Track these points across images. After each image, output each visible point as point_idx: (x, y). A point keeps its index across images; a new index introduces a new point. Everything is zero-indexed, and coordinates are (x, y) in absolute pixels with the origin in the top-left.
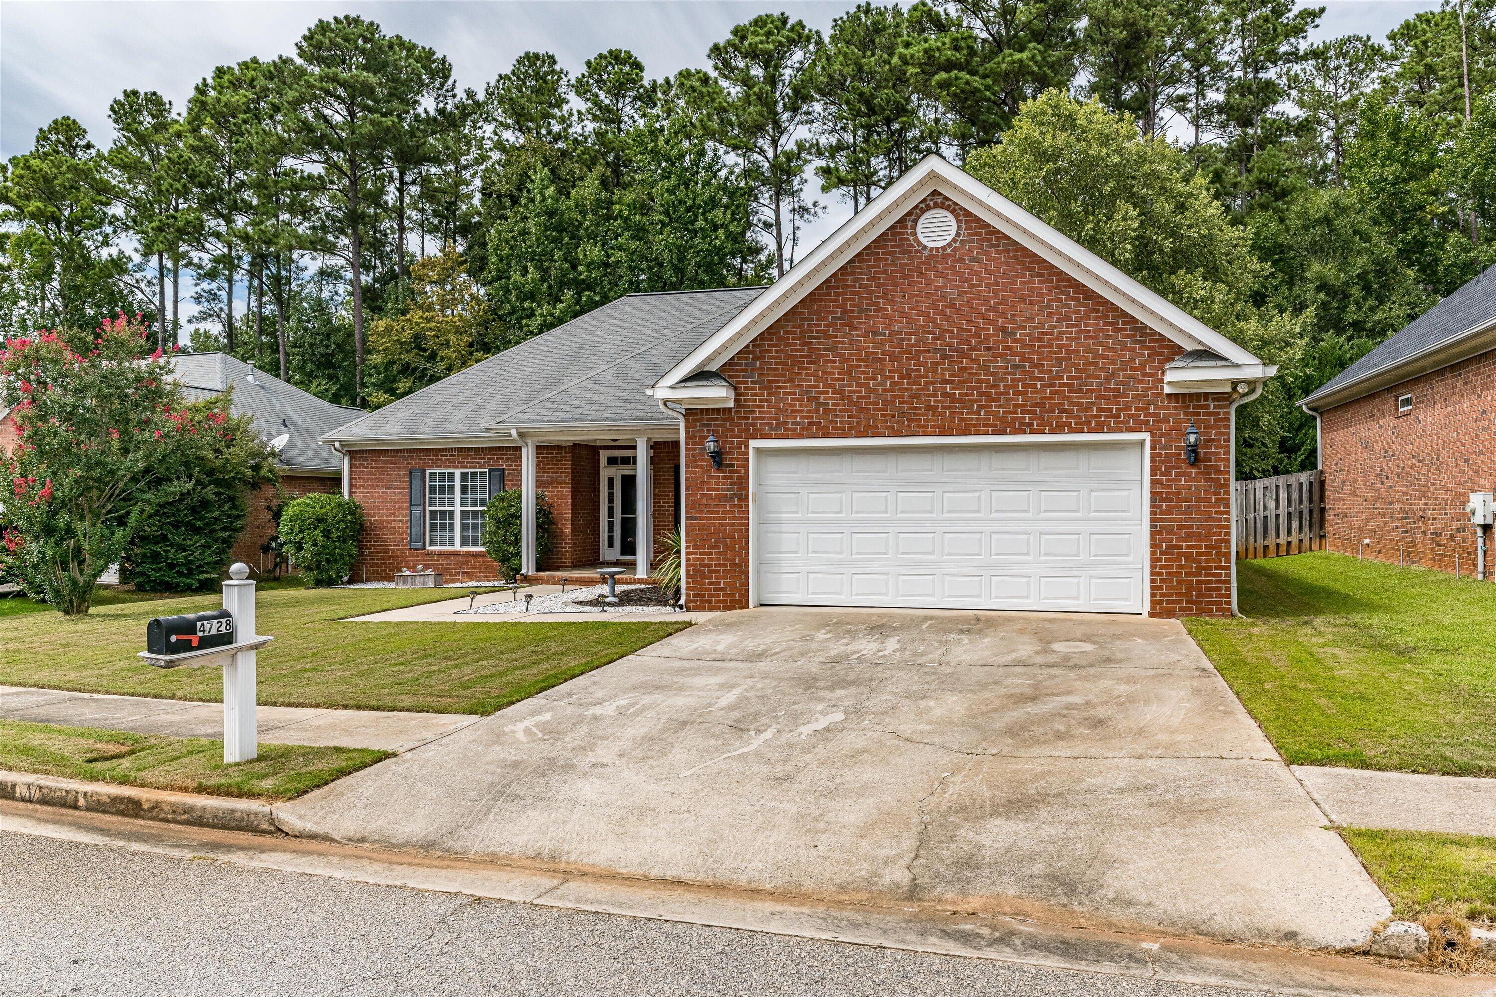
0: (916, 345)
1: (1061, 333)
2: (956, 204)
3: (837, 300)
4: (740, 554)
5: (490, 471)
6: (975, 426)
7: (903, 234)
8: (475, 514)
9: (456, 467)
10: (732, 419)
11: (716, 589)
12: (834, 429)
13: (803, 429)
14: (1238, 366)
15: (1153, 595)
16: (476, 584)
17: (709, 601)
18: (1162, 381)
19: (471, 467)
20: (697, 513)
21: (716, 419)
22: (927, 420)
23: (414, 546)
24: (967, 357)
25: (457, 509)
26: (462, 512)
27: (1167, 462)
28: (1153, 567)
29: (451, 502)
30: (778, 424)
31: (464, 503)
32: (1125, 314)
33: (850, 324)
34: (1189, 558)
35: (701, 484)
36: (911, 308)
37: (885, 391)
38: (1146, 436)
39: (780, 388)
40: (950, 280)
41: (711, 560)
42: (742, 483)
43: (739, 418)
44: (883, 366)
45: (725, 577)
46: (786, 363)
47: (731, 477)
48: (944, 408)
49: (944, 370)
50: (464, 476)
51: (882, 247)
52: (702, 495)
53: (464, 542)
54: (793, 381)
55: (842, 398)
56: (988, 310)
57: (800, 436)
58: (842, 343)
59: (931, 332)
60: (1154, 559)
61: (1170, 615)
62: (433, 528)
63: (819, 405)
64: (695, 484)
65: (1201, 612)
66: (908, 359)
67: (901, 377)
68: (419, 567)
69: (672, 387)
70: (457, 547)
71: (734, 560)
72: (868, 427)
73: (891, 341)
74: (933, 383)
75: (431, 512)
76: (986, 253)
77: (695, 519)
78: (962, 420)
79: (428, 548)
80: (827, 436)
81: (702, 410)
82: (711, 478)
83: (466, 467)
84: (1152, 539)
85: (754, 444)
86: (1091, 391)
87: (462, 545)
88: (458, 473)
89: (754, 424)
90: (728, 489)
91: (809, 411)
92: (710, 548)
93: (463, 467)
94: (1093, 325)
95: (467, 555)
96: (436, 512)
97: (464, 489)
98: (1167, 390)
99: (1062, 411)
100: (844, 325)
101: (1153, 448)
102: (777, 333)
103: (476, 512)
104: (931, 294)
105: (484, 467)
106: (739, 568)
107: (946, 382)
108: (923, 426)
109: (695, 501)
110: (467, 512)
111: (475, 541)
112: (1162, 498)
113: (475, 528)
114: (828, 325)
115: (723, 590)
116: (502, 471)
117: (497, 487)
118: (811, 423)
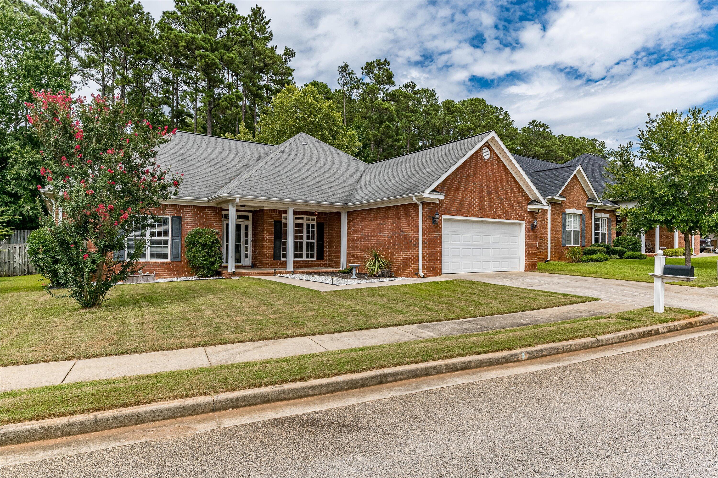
0: (482, 189)
1: (510, 191)
2: (491, 147)
3: (465, 170)
4: (439, 256)
5: (173, 218)
6: (494, 216)
7: (480, 153)
8: (159, 241)
10: (437, 207)
11: (433, 269)
12: (464, 213)
13: (456, 213)
14: (545, 205)
15: (525, 265)
16: (164, 280)
17: (431, 273)
18: (527, 207)
19: (159, 215)
20: (427, 241)
21: (433, 207)
22: (485, 213)
23: (117, 259)
24: (493, 195)
25: (148, 238)
26: (151, 240)
27: (528, 229)
28: (525, 258)
29: (144, 234)
30: (450, 210)
31: (152, 234)
32: (521, 188)
33: (468, 179)
34: (531, 256)
35: (429, 230)
36: (482, 177)
37: (476, 202)
38: (524, 222)
39: (450, 198)
40: (490, 170)
41: (431, 258)
42: (440, 230)
43: (440, 207)
44: (475, 194)
45: (435, 265)
46: (452, 189)
47: (437, 228)
48: (488, 210)
49: (488, 198)
51: (475, 156)
52: (429, 234)
53: (152, 256)
54: (454, 196)
55: (466, 203)
56: (498, 181)
57: (455, 215)
58: (466, 185)
59: (486, 185)
60: (526, 256)
61: (528, 271)
63: (460, 205)
64: (427, 230)
65: (533, 269)
66: (481, 193)
67: (479, 199)
68: (140, 271)
69: (429, 194)
70: (148, 259)
71: (438, 258)
72: (472, 214)
73: (477, 187)
74: (486, 202)
76: (497, 164)
77: (426, 243)
78: (492, 214)
80: (462, 216)
81: (429, 203)
82: (431, 228)
83: (156, 214)
84: (525, 250)
85: (444, 217)
86: (515, 208)
87: (151, 258)
89: (444, 210)
90: (437, 232)
91: (458, 207)
92: (431, 254)
94: (516, 190)
95: (156, 264)
97: (152, 227)
98: (528, 210)
99: (511, 213)
100: (467, 179)
101: (526, 225)
102: (450, 178)
103: (161, 240)
104: (486, 174)
105: (168, 215)
106: (439, 261)
107: (489, 202)
108: (484, 215)
109: (427, 237)
110: (154, 240)
111: (159, 257)
112: (526, 239)
113: (159, 249)
114: (463, 178)
115: (435, 269)
116: (180, 218)
117: (177, 226)
118: (458, 211)
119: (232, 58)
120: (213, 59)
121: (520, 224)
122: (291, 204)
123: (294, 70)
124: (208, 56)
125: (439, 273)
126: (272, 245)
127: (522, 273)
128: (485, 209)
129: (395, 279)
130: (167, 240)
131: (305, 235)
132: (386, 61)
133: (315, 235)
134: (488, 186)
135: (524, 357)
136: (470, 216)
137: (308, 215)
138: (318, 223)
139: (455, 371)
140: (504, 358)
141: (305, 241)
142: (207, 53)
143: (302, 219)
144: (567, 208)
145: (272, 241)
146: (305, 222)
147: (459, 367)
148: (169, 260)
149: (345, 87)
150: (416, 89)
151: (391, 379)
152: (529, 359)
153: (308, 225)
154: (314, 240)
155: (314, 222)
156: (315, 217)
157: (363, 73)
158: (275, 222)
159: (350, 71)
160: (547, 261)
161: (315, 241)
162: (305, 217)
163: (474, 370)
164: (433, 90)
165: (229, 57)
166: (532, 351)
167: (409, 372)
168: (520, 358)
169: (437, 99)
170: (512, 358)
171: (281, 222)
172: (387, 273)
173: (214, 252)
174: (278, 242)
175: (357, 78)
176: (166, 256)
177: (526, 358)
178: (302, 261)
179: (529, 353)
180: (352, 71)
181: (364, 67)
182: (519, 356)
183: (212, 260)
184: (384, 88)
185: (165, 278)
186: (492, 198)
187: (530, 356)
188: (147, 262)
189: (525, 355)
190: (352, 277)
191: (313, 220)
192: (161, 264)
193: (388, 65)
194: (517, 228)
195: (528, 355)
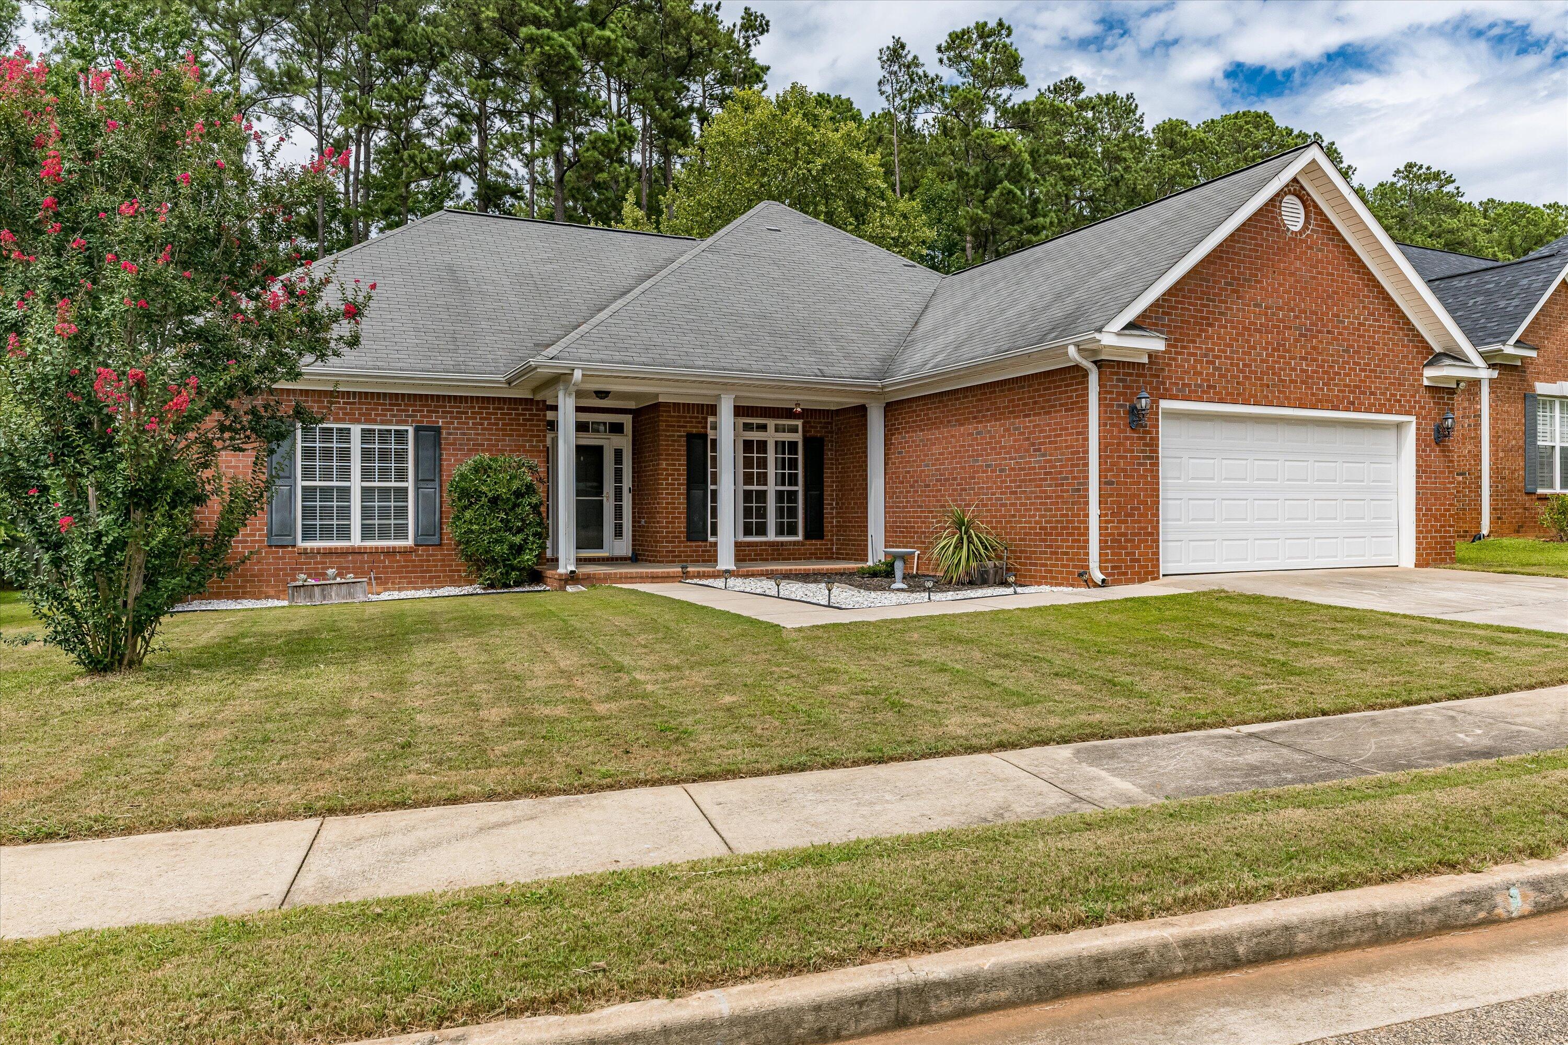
0: (1283, 321)
1: (1370, 326)
2: (1308, 195)
3: (1227, 266)
4: (1151, 522)
5: (417, 430)
6: (1320, 401)
7: (1272, 212)
8: (384, 491)
9: (358, 421)
10: (1144, 376)
11: (1132, 561)
12: (1228, 394)
13: (1203, 392)
14: (1477, 368)
15: (1418, 549)
16: (396, 595)
17: (1125, 574)
18: (1422, 375)
19: (382, 423)
20: (1113, 476)
21: (1131, 375)
22: (1290, 392)
23: (276, 540)
24: (1317, 337)
25: (356, 484)
26: (364, 490)
27: (1424, 441)
28: (1418, 526)
29: (345, 473)
30: (1184, 384)
31: (366, 474)
32: (1404, 317)
33: (1237, 292)
34: (1436, 520)
35: (1118, 444)
36: (1280, 285)
37: (1262, 361)
38: (1413, 419)
39: (1183, 347)
40: (1305, 264)
41: (1127, 528)
42: (1153, 445)
43: (1151, 376)
44: (1261, 337)
45: (1139, 548)
46: (1188, 322)
47: (1144, 438)
48: (1302, 382)
49: (1302, 347)
50: (367, 435)
51: (1259, 221)
52: (1119, 457)
53: (367, 532)
54: (1194, 342)
55: (1232, 364)
56: (1329, 297)
57: (1200, 400)
58: (1232, 309)
59: (1293, 310)
60: (1418, 520)
61: (1427, 565)
62: (308, 512)
63: (1215, 369)
64: (1112, 444)
65: (1443, 561)
66: (1278, 333)
67: (1274, 350)
68: (331, 572)
69: (1118, 334)
70: (356, 540)
71: (1147, 528)
72: (1251, 396)
73: (1266, 314)
74: (1295, 359)
75: (304, 488)
76: (1327, 245)
77: (1112, 483)
78: (1313, 395)
79: (301, 544)
80: (1221, 401)
81: (1118, 362)
82: (1127, 438)
83: (374, 422)
84: (1417, 504)
85: (1164, 404)
86: (1386, 378)
87: (363, 538)
88: (356, 430)
89: (1164, 383)
90: (1143, 451)
91: (1207, 374)
92: (1127, 515)
93: (367, 421)
94: (1388, 322)
95: (376, 552)
96: (315, 488)
97: (366, 454)
98: (1426, 383)
99: (1372, 393)
100: (1234, 291)
101: (1418, 429)
102: (1182, 290)
103: (388, 489)
104: (1292, 274)
105: (405, 422)
106: (1152, 536)
107: (1302, 358)
108: (1288, 398)
109: (1112, 464)
110: (372, 489)
111: (384, 535)
112: (1422, 470)
113: (384, 513)
114: (1221, 289)
115: (1138, 561)
116: (438, 430)
117: (430, 453)
118: (1209, 387)
119: (609, 40)
120: (562, 46)
121: (1399, 426)
122: (727, 386)
123: (768, 68)
124: (549, 38)
125: (1152, 573)
126: (683, 499)
127: (1407, 571)
128: (1291, 381)
129: (1019, 590)
130: (406, 490)
131: (771, 471)
132: (1000, 24)
133: (800, 471)
134: (1301, 312)
135: (1518, 903)
136: (1246, 402)
137: (778, 417)
138: (806, 439)
139: (1226, 968)
140: (1433, 910)
141: (772, 488)
142: (546, 31)
143: (763, 428)
144: (1538, 380)
145: (683, 489)
146: (771, 437)
147: (1241, 950)
148: (410, 542)
149: (898, 101)
150: (1082, 96)
151: (946, 1005)
152: (1540, 911)
153: (780, 446)
154: (796, 484)
155: (798, 437)
156: (799, 423)
157: (941, 61)
158: (690, 437)
159: (910, 58)
160: (1478, 537)
161: (800, 488)
162: (771, 423)
163: (1307, 964)
164: (1130, 97)
165: (600, 38)
166: (1550, 880)
167: (1024, 973)
168: (1499, 911)
169: (1141, 120)
170: (1468, 908)
171: (706, 435)
172: (996, 573)
173: (523, 520)
174: (698, 493)
175: (926, 76)
176: (401, 532)
177: (1527, 908)
178: (765, 543)
179: (1537, 885)
180: (915, 57)
181: (944, 44)
182: (1499, 899)
183: (518, 539)
184: (999, 96)
185: (400, 590)
186: (1314, 348)
187: (1545, 898)
188: (353, 548)
189: (1524, 897)
190: (894, 586)
191: (794, 430)
192: (390, 553)
193: (1008, 35)
194: (1391, 436)
195: (1532, 895)
